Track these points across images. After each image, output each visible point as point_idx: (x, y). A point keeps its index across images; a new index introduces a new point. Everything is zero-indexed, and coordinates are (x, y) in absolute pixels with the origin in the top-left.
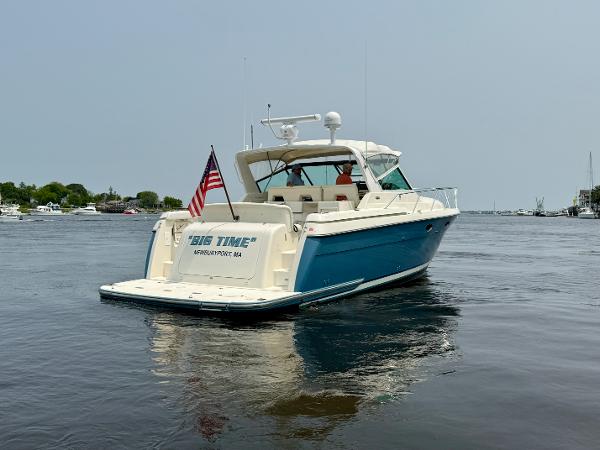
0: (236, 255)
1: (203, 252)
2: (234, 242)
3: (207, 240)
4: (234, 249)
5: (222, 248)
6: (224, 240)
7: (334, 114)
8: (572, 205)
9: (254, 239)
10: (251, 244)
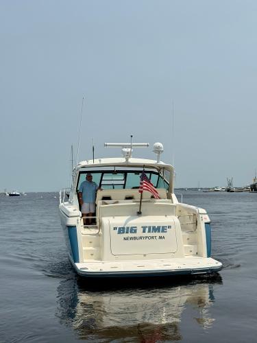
0: (160, 238)
1: (131, 238)
2: (156, 229)
3: (133, 230)
4: (157, 234)
5: (147, 234)
6: (147, 229)
7: (159, 144)
8: (252, 183)
9: (169, 227)
10: (168, 230)
